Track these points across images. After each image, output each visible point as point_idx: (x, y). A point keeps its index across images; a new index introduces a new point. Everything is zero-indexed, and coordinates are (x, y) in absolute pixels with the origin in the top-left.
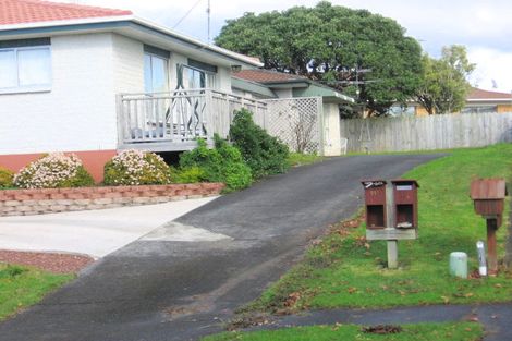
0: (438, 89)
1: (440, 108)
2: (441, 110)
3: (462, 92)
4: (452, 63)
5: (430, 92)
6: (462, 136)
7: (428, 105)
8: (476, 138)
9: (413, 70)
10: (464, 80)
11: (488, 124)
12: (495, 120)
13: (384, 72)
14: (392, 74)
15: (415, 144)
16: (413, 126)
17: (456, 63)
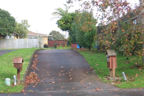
0: (19, 31)
1: (20, 37)
2: (21, 38)
3: (27, 33)
4: (24, 24)
5: (17, 32)
6: (26, 45)
7: (17, 36)
8: (30, 46)
9: (13, 26)
10: (27, 29)
11: (33, 42)
12: (35, 41)
13: (4, 26)
14: (6, 27)
15: (12, 47)
16: (12, 42)
17: (25, 25)
